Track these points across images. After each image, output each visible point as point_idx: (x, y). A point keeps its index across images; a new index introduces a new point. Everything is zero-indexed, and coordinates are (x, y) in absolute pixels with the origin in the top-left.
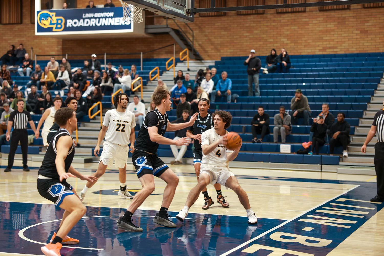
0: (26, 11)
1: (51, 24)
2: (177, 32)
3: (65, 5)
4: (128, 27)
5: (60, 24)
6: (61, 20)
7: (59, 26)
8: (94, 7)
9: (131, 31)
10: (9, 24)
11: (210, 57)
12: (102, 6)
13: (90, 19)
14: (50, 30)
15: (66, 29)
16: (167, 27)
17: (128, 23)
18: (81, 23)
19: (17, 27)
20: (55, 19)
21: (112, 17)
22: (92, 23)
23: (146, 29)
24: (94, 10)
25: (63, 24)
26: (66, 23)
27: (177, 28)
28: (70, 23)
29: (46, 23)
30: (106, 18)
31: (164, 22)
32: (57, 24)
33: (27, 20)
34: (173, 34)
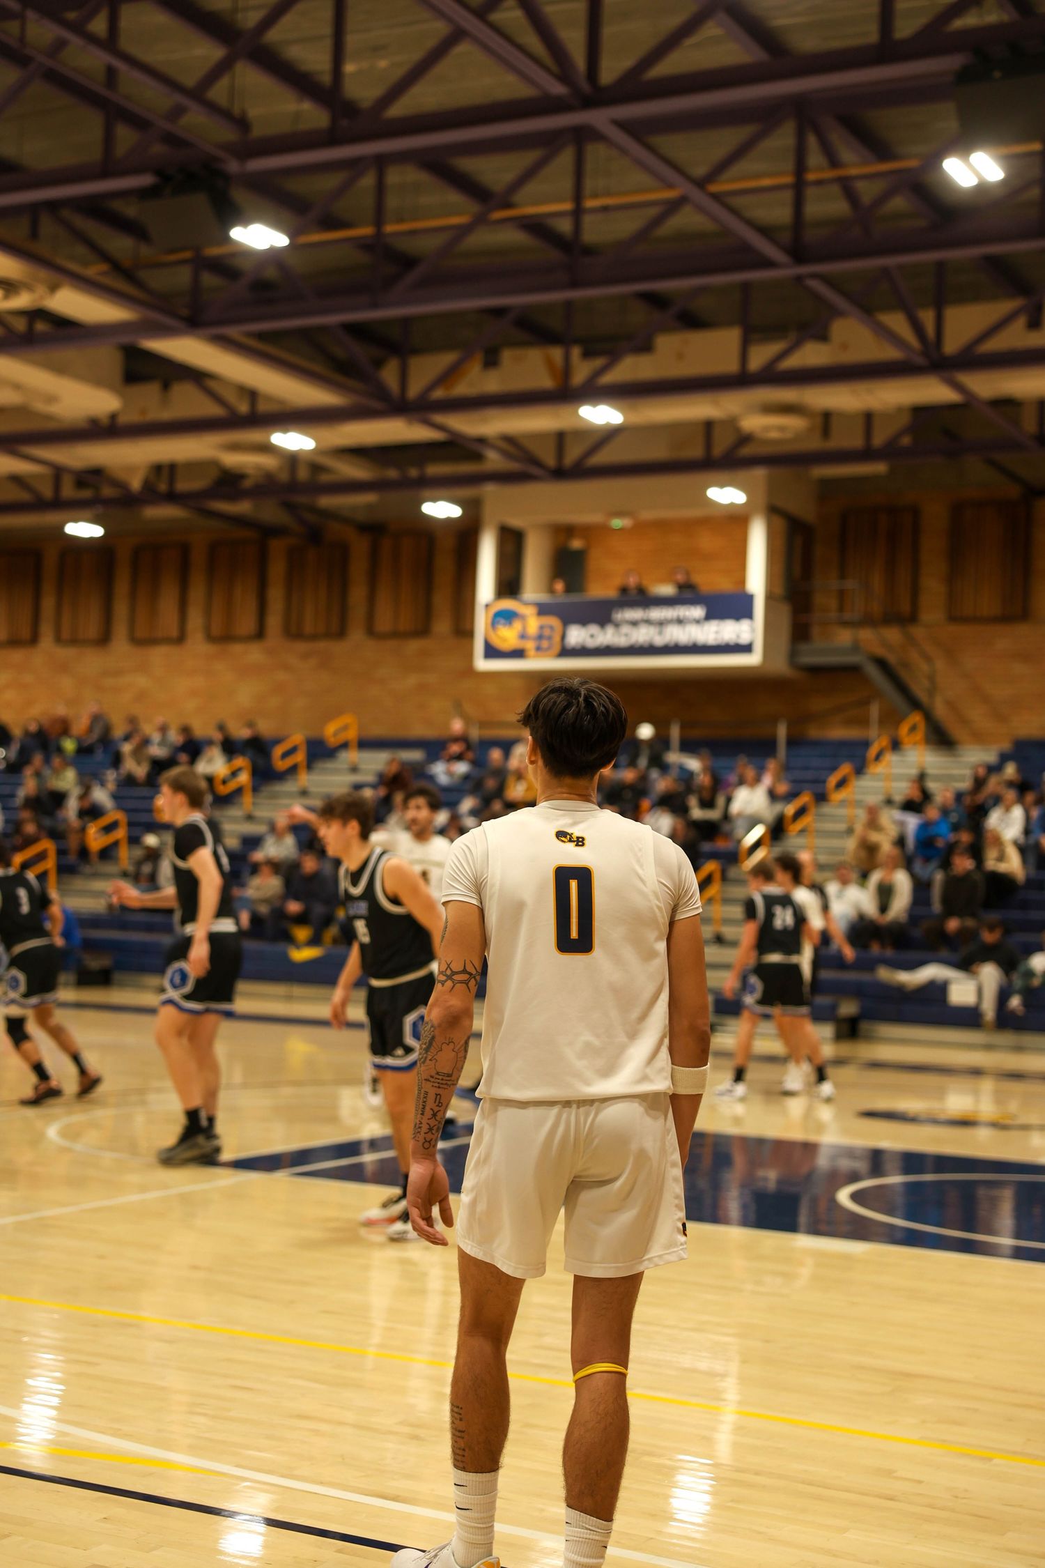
0: (442, 600)
1: (523, 636)
2: (882, 664)
3: (559, 586)
4: (747, 649)
5: (550, 638)
6: (551, 628)
7: (545, 644)
8: (641, 591)
9: (753, 660)
10: (396, 635)
11: (980, 738)
12: (667, 590)
13: (634, 623)
14: (518, 654)
15: (566, 652)
16: (856, 648)
17: (745, 639)
18: (607, 636)
19: (414, 646)
20: (533, 624)
21: (697, 622)
22: (642, 635)
23: (793, 654)
24: (643, 599)
25: (557, 638)
26: (563, 637)
27: (880, 651)
28: (577, 635)
29: (508, 636)
30: (680, 621)
31: (844, 637)
32: (540, 637)
33: (442, 626)
34: (873, 671)
